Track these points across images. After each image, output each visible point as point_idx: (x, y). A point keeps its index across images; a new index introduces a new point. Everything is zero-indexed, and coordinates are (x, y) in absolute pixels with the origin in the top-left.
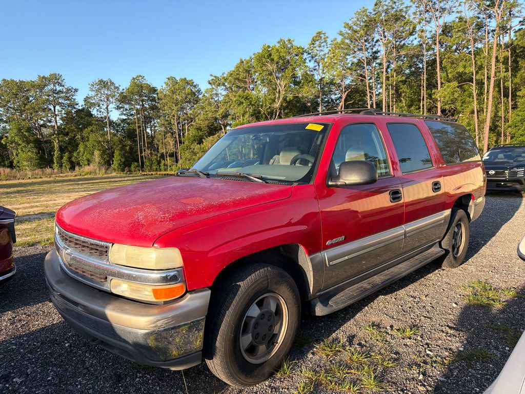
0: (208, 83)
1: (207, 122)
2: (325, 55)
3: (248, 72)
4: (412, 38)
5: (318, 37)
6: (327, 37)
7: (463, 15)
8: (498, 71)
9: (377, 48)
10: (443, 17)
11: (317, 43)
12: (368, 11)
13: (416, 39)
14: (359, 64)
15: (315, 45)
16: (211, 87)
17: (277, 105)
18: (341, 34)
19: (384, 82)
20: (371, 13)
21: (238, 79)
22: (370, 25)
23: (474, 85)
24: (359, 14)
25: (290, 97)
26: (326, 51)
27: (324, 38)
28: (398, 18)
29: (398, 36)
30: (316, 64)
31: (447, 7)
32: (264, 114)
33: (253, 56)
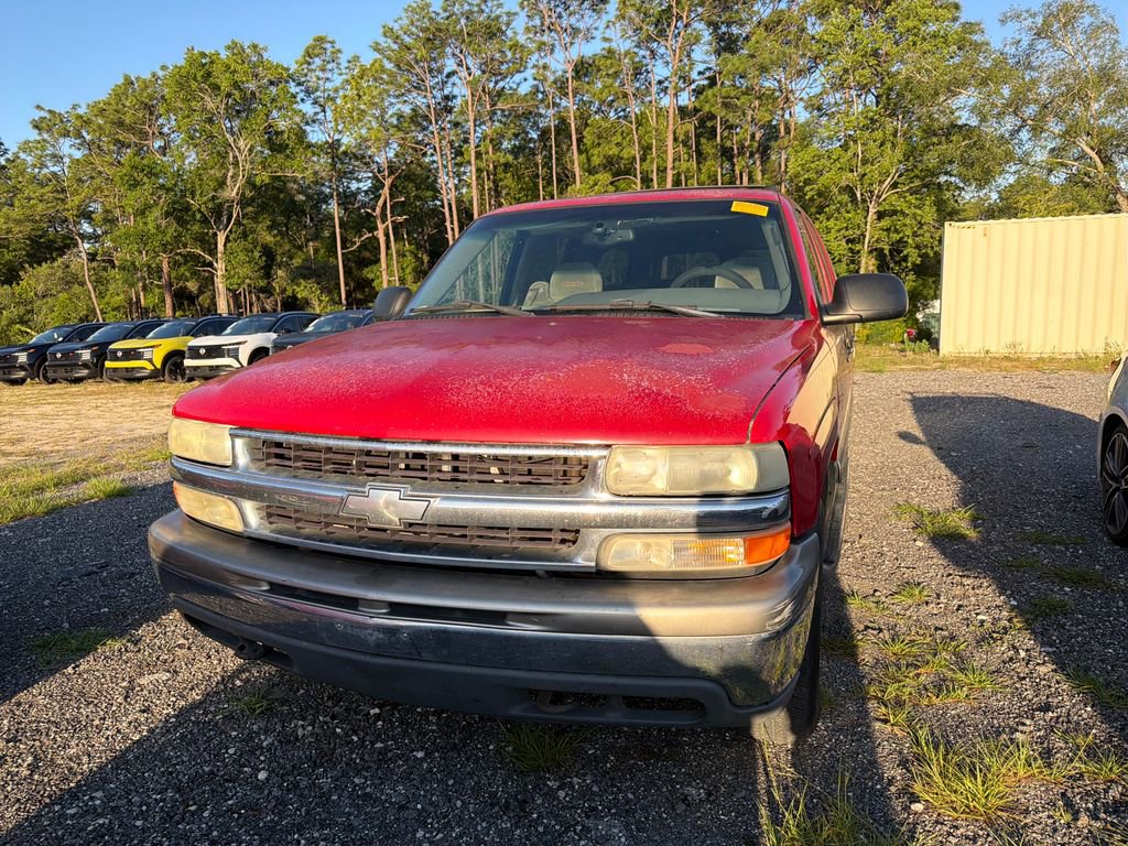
0: (31, 126)
1: (28, 227)
2: (336, 90)
3: (150, 109)
4: (518, 77)
5: (318, 48)
6: (339, 51)
7: (614, 45)
8: (677, 159)
9: (450, 89)
10: (576, 46)
11: (318, 62)
12: (431, 9)
13: (525, 80)
14: (418, 119)
15: (313, 67)
16: (38, 138)
17: (231, 193)
18: (377, 48)
19: (473, 162)
20: (438, 14)
21: (121, 124)
22: (435, 38)
23: (639, 181)
24: (413, 11)
25: (263, 177)
26: (338, 81)
27: (333, 53)
28: (493, 32)
29: (492, 69)
30: (318, 109)
31: (581, 25)
32: (199, 210)
33: (161, 73)
